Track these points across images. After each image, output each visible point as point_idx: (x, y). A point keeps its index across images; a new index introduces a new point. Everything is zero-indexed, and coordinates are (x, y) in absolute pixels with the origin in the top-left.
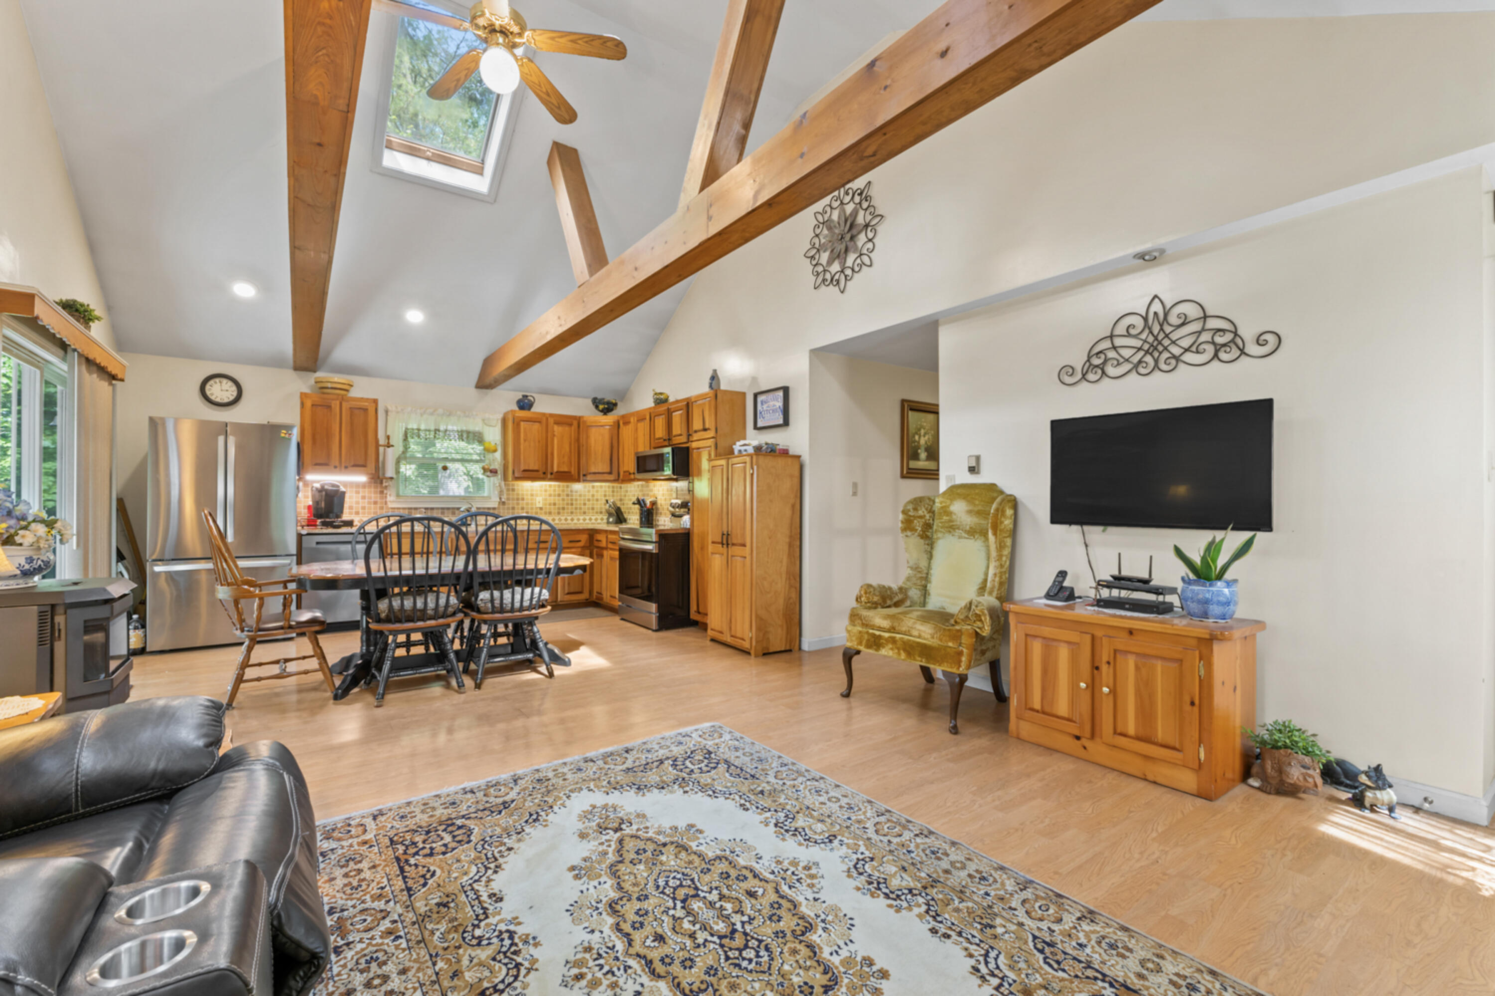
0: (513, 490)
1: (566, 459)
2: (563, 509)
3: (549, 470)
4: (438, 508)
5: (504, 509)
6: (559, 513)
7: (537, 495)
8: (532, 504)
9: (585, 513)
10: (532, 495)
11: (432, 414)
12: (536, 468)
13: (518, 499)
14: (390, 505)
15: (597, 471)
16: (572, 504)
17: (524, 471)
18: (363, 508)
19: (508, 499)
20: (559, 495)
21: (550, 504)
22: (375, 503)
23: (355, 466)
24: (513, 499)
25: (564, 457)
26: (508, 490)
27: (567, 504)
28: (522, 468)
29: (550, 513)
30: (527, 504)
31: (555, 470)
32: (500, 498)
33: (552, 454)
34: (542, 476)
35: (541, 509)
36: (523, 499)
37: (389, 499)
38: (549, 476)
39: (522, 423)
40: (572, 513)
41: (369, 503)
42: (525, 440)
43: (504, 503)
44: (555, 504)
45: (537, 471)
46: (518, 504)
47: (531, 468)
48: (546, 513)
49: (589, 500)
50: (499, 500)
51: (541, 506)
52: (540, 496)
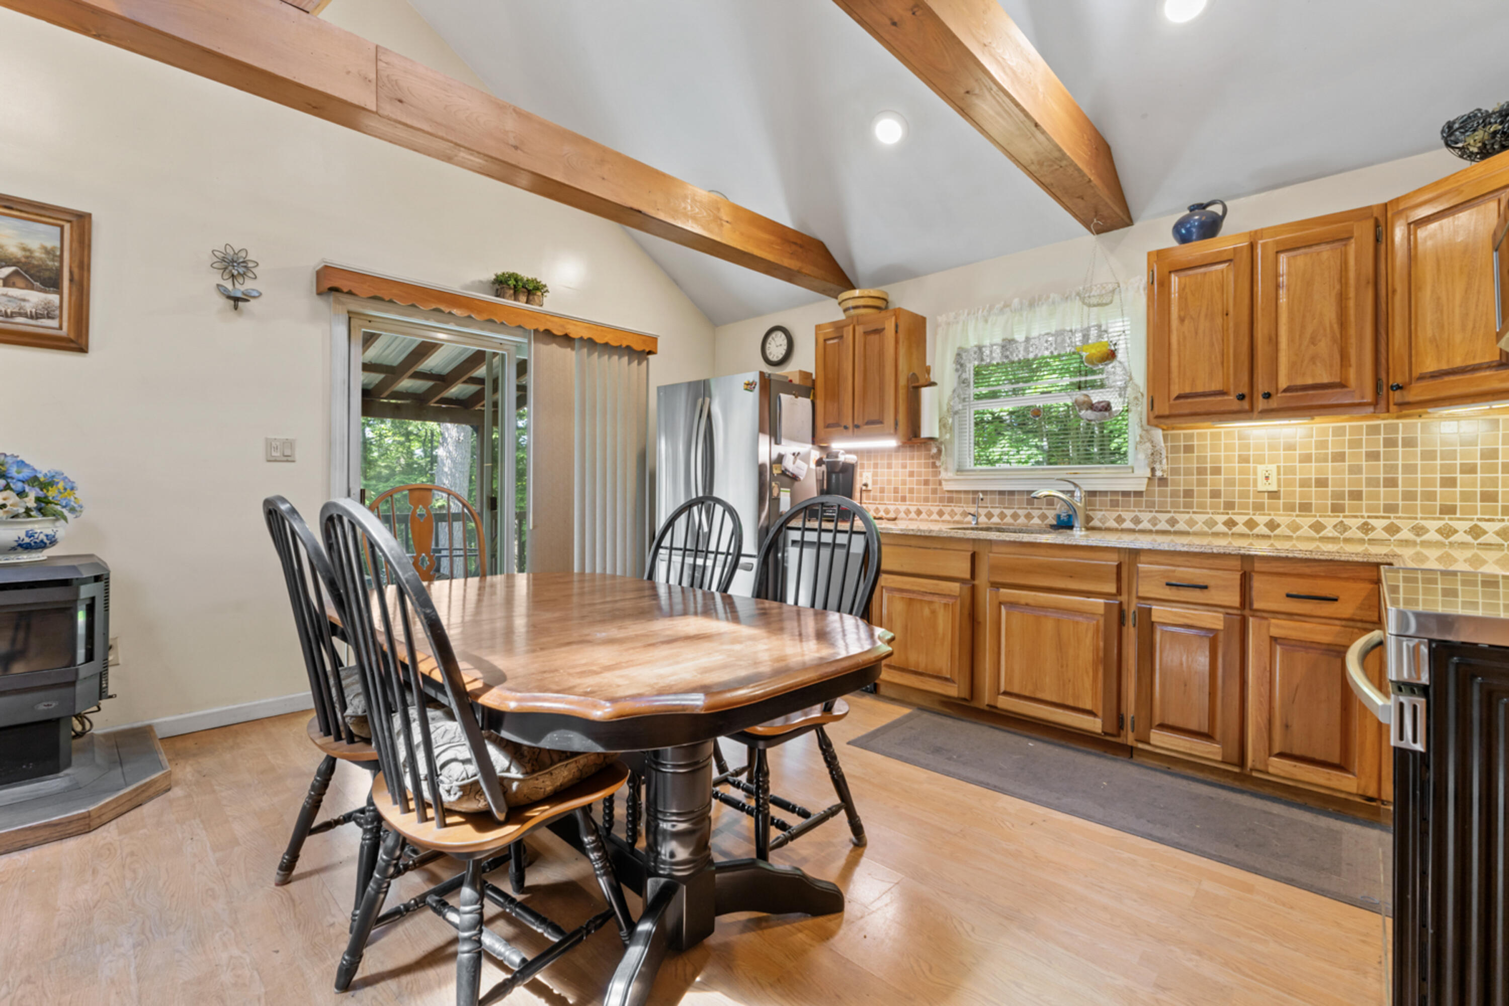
0: (1189, 449)
1: (1324, 346)
2: (1356, 496)
3: (1262, 386)
4: (1021, 492)
5: (1163, 494)
6: (1337, 509)
7: (1260, 460)
8: (1244, 483)
9: (1448, 510)
10: (1244, 459)
11: (1002, 311)
12: (1216, 386)
13: (1201, 471)
14: (947, 486)
15: (1444, 366)
16: (1391, 483)
17: (1179, 397)
18: (911, 491)
19: (1175, 471)
20: (1339, 457)
21: (1305, 483)
22: (926, 483)
23: (869, 423)
24: (1188, 472)
25: (1313, 341)
26: (1175, 449)
27: (1372, 482)
28: (1176, 391)
29: (1305, 508)
30: (1230, 482)
31: (1283, 383)
32: (1153, 470)
33: (1274, 341)
34: (1236, 405)
35: (1274, 495)
36: (1216, 471)
37: (943, 475)
38: (1261, 404)
39: (1175, 279)
40: (1391, 509)
41: (918, 483)
42: (1182, 320)
43: (1163, 481)
44: (1322, 483)
45: (1222, 393)
46: (1202, 483)
47: (1200, 389)
48: (1290, 508)
49: (1470, 469)
50: (1149, 475)
51: (1274, 488)
52: (1271, 462)
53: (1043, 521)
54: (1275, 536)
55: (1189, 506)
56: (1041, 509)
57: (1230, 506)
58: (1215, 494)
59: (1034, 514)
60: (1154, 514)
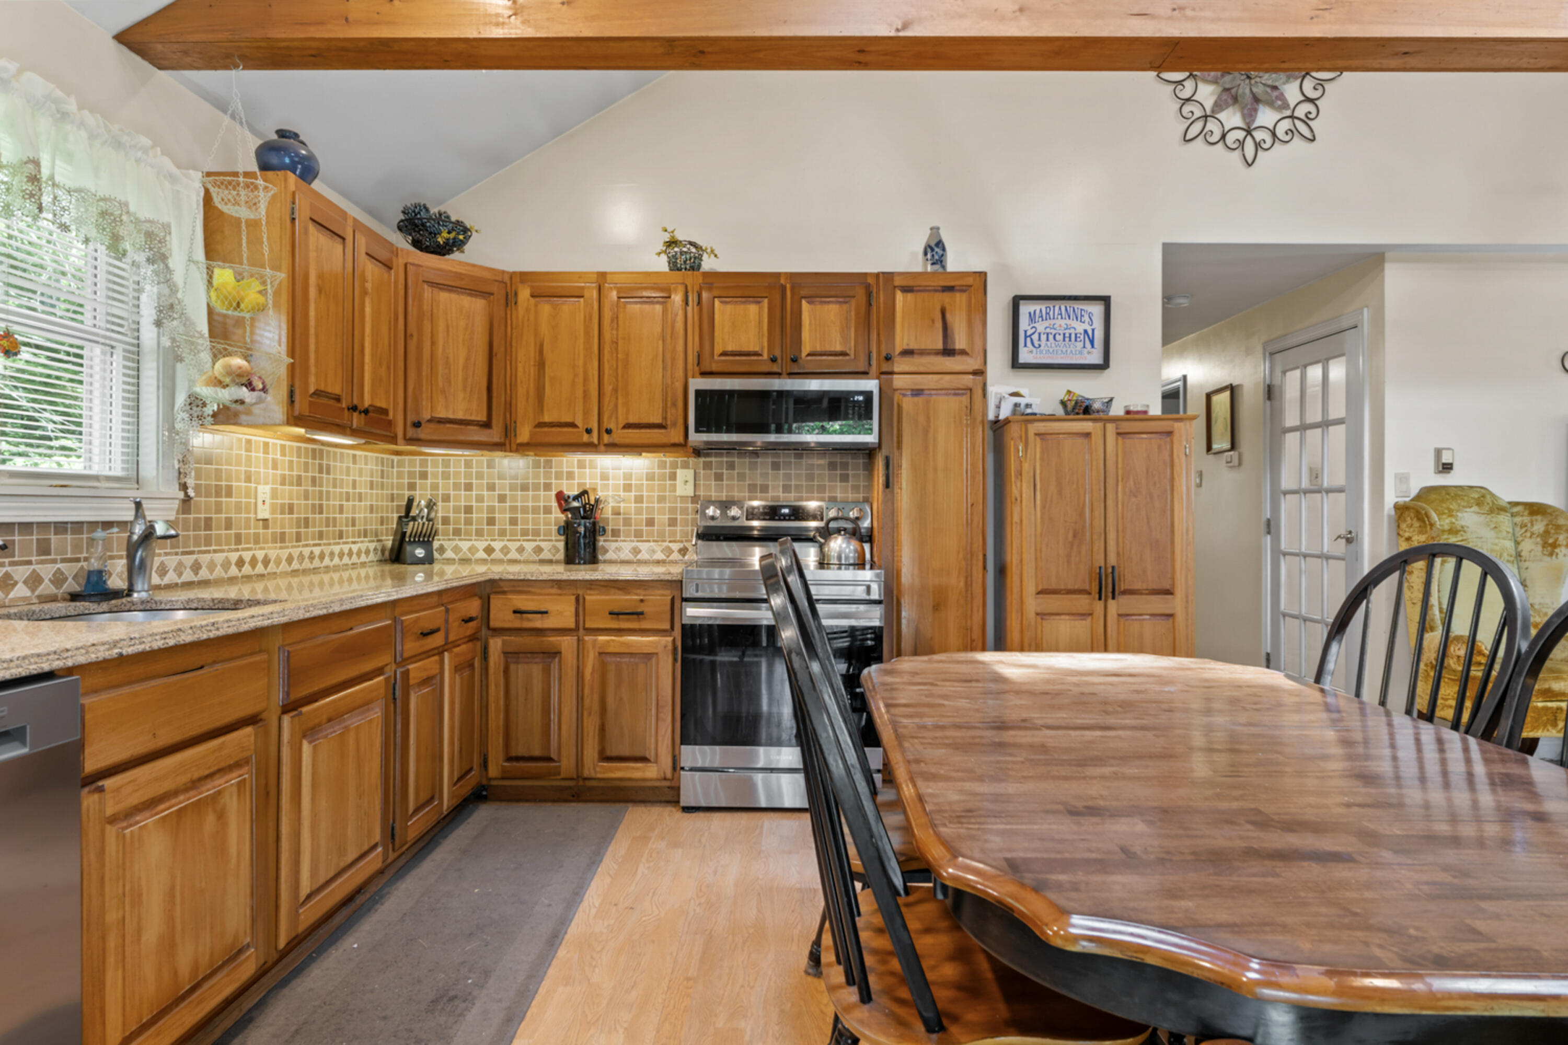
1: (384, 369)
2: (306, 523)
3: (356, 402)
5: (186, 526)
6: (298, 538)
7: (258, 480)
8: (248, 508)
10: (248, 477)
12: (337, 390)
15: (450, 416)
16: (321, 509)
17: (316, 394)
20: (299, 481)
21: (282, 509)
24: (208, 492)
25: (380, 360)
30: (238, 508)
31: (366, 400)
32: (184, 486)
34: (347, 417)
35: (266, 523)
36: (229, 491)
38: (356, 421)
39: (312, 229)
40: (321, 535)
44: (291, 509)
46: (218, 508)
47: (327, 389)
48: (275, 538)
50: (181, 495)
51: (266, 515)
52: (266, 483)
53: (33, 591)
54: (268, 574)
55: (208, 542)
56: (29, 563)
57: (238, 539)
58: (229, 524)
59: (16, 578)
60: (179, 557)
